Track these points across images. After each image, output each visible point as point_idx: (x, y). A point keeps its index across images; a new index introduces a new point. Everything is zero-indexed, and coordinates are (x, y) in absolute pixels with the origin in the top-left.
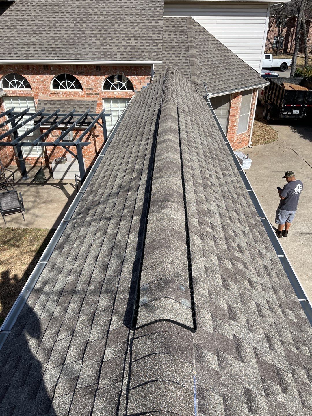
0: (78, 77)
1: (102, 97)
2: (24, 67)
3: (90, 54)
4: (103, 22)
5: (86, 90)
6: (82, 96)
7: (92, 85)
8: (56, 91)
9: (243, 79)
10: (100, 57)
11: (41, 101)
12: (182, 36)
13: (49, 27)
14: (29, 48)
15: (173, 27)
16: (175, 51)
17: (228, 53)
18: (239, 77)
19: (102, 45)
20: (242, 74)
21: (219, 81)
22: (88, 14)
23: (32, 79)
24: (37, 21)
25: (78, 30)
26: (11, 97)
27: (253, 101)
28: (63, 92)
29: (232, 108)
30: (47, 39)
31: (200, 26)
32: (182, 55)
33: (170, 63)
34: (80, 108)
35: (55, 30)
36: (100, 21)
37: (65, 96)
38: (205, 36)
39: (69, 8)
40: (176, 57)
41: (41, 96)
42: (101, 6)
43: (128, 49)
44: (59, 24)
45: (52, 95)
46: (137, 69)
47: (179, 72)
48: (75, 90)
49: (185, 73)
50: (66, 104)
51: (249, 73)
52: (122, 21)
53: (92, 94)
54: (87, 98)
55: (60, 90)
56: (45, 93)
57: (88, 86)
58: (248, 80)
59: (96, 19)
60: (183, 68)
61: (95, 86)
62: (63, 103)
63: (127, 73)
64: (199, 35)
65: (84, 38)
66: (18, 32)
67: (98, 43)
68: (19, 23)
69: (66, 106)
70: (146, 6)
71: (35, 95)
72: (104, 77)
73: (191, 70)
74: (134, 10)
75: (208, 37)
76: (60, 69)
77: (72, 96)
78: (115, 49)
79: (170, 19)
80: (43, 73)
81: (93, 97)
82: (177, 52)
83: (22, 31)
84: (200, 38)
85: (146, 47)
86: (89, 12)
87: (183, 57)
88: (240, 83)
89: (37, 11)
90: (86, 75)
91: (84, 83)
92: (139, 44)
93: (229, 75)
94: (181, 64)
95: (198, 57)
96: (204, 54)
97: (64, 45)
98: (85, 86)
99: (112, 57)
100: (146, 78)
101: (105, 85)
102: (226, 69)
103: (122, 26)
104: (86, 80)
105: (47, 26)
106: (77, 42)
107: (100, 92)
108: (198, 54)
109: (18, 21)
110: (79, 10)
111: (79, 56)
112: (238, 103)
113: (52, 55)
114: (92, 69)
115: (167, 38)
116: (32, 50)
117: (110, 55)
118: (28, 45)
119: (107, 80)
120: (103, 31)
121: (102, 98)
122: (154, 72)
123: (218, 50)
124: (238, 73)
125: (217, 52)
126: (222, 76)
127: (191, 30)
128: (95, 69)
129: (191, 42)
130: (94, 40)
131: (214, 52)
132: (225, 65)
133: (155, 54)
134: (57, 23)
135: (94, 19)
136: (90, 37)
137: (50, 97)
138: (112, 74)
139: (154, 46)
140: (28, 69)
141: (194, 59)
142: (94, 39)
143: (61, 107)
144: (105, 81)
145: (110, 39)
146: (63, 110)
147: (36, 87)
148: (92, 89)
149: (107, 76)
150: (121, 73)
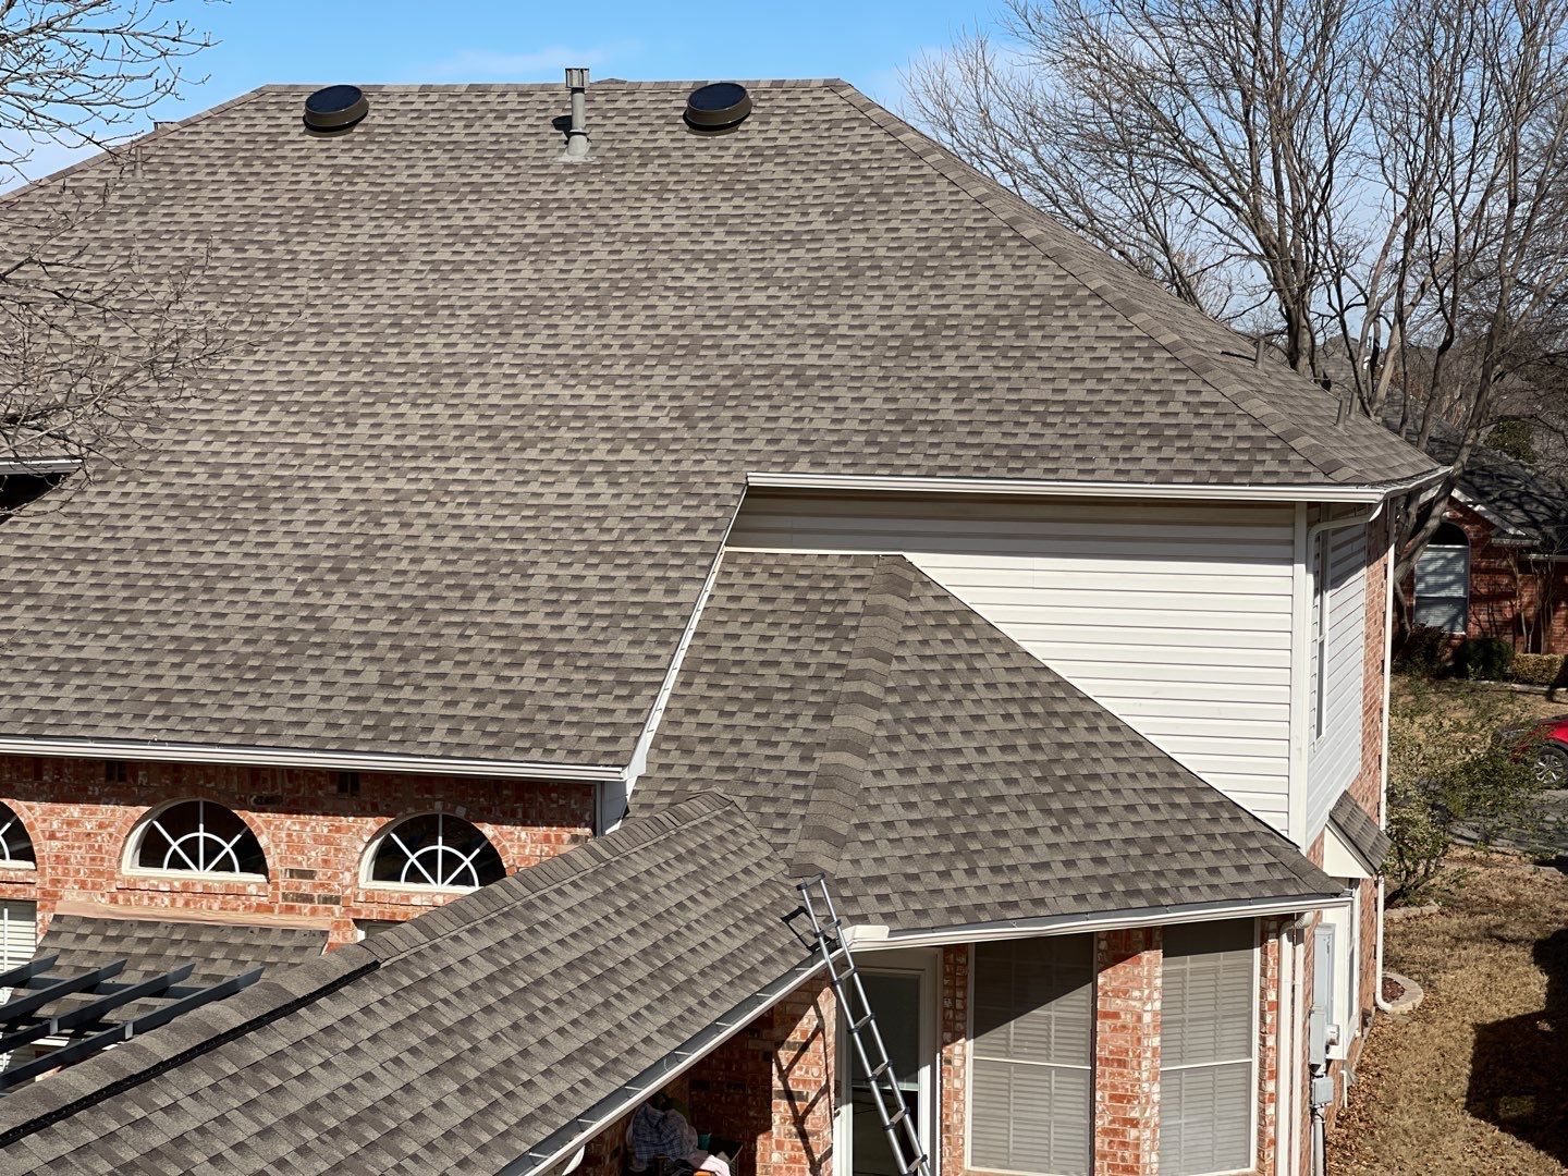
0: (254, 819)
1: (352, 916)
2: (18, 769)
3: (316, 726)
4: (432, 577)
5: (283, 881)
6: (260, 908)
7: (312, 858)
8: (145, 879)
9: (1153, 868)
10: (354, 740)
11: (66, 920)
12: (826, 648)
13: (180, 596)
14: (58, 686)
15: (797, 601)
16: (765, 716)
17: (1093, 729)
18: (1126, 857)
19: (381, 685)
20: (1161, 839)
21: (971, 872)
22: (378, 542)
23: (44, 820)
24: (138, 567)
25: (304, 614)
27: (1263, 991)
28: (177, 884)
29: (1107, 1015)
30: (151, 650)
31: (945, 597)
32: (795, 734)
33: (720, 769)
34: (236, 961)
35: (205, 609)
36: (416, 577)
37: (180, 902)
38: (961, 648)
39: (302, 514)
40: (761, 743)
41: (73, 901)
42: (451, 508)
43: (492, 710)
44: (230, 585)
45: (121, 898)
46: (527, 796)
47: (751, 816)
48: (238, 877)
49: (779, 825)
50: (175, 943)
51: (1211, 837)
52: (516, 579)
53: (308, 899)
54: (284, 917)
55: (165, 872)
56: (94, 884)
57: (294, 860)
58: (1189, 873)
59: (403, 565)
60: (775, 800)
61: (325, 861)
62: (165, 933)
63: (482, 809)
64: (925, 643)
65: (318, 653)
66: (38, 614)
67: (371, 675)
68: (56, 572)
69: (171, 952)
70: (654, 514)
71: (45, 893)
72: (371, 824)
73: (812, 808)
74: (592, 531)
75: (979, 651)
76: (177, 781)
77: (216, 906)
78: (434, 707)
79: (793, 563)
80: (101, 794)
82: (773, 720)
83: (55, 608)
84: (922, 658)
85: (576, 701)
86: (385, 531)
87: (795, 744)
88: (1120, 888)
89: (156, 522)
90: (290, 812)
91: (277, 846)
92: (551, 685)
93: (1054, 839)
94: (773, 778)
95: (872, 751)
96: (922, 737)
97: (216, 679)
98: (281, 860)
99: (407, 739)
100: (566, 837)
101: (380, 856)
102: (1048, 812)
103: (505, 605)
104: (289, 836)
105: (178, 589)
106: (279, 669)
107: (348, 892)
108: (882, 733)
109: (58, 560)
110: (342, 524)
111: (264, 731)
112: (1136, 994)
113: (147, 723)
114: (321, 787)
115: (746, 655)
116: (67, 698)
117: (403, 729)
118: (61, 672)
119: (389, 837)
120: (410, 625)
121: (355, 921)
122: (627, 811)
123: (1029, 715)
124: (1127, 831)
125: (1012, 726)
126: (1004, 843)
127: (877, 620)
128: (334, 789)
129: (860, 675)
130: (354, 664)
131: (997, 723)
132: (1047, 789)
133: (606, 733)
134: (226, 578)
135: (395, 568)
136: (347, 646)
137: (112, 907)
138: (410, 810)
139: (618, 697)
140: (38, 776)
141: (845, 758)
142: (357, 659)
143: (147, 956)
144: (377, 842)
145: (427, 662)
146: (151, 968)
147: (57, 857)
148: (309, 874)
149: (386, 820)
150: (453, 810)
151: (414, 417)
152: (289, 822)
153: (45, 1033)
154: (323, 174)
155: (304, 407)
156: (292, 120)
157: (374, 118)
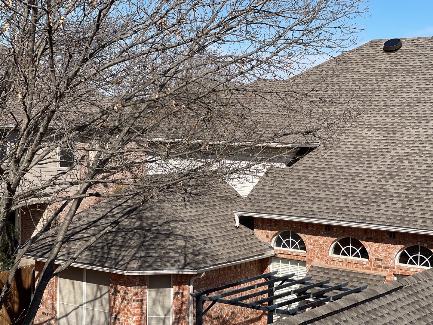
0: (365, 244)
1: (393, 273)
2: (302, 226)
3: (383, 218)
4: (418, 178)
5: (373, 261)
6: (366, 268)
7: (382, 255)
8: (335, 258)
10: (394, 223)
11: (314, 267)
13: (346, 181)
14: (313, 204)
19: (402, 208)
22: (402, 167)
23: (309, 240)
24: (334, 173)
25: (380, 187)
26: (281, 258)
28: (344, 260)
30: (338, 195)
34: (360, 282)
35: (352, 185)
36: (413, 177)
37: (344, 265)
39: (380, 159)
41: (316, 262)
42: (424, 158)
44: (359, 178)
45: (329, 262)
48: (360, 259)
50: (343, 276)
53: (380, 267)
54: (373, 271)
55: (340, 256)
56: (321, 258)
57: (376, 256)
59: (409, 174)
61: (385, 257)
62: (340, 273)
65: (384, 198)
66: (308, 184)
67: (399, 205)
68: (313, 173)
69: (342, 278)
71: (309, 259)
72: (399, 247)
76: (344, 231)
77: (354, 267)
78: (418, 215)
80: (324, 234)
81: (382, 270)
83: (312, 183)
86: (404, 164)
89: (339, 160)
90: (375, 242)
91: (372, 251)
97: (355, 204)
98: (373, 255)
99: (410, 223)
101: (401, 256)
104: (375, 249)
105: (345, 179)
106: (373, 202)
107: (392, 266)
109: (313, 170)
110: (391, 162)
111: (368, 219)
113: (336, 215)
114: (384, 236)
116: (315, 207)
117: (409, 220)
118: (313, 200)
119: (404, 251)
120: (411, 191)
128: (388, 236)
130: (394, 202)
134: (358, 176)
135: (407, 175)
136: (392, 196)
137: (326, 265)
138: (410, 244)
140: (307, 228)
142: (395, 200)
143: (336, 279)
144: (400, 252)
145: (416, 202)
146: (337, 282)
147: (312, 250)
148: (381, 260)
149: (403, 246)
150: (423, 245)
151: (413, 132)
152: (375, 245)
153: (309, 297)
154: (388, 64)
155: (381, 129)
156: (380, 49)
157: (404, 47)
